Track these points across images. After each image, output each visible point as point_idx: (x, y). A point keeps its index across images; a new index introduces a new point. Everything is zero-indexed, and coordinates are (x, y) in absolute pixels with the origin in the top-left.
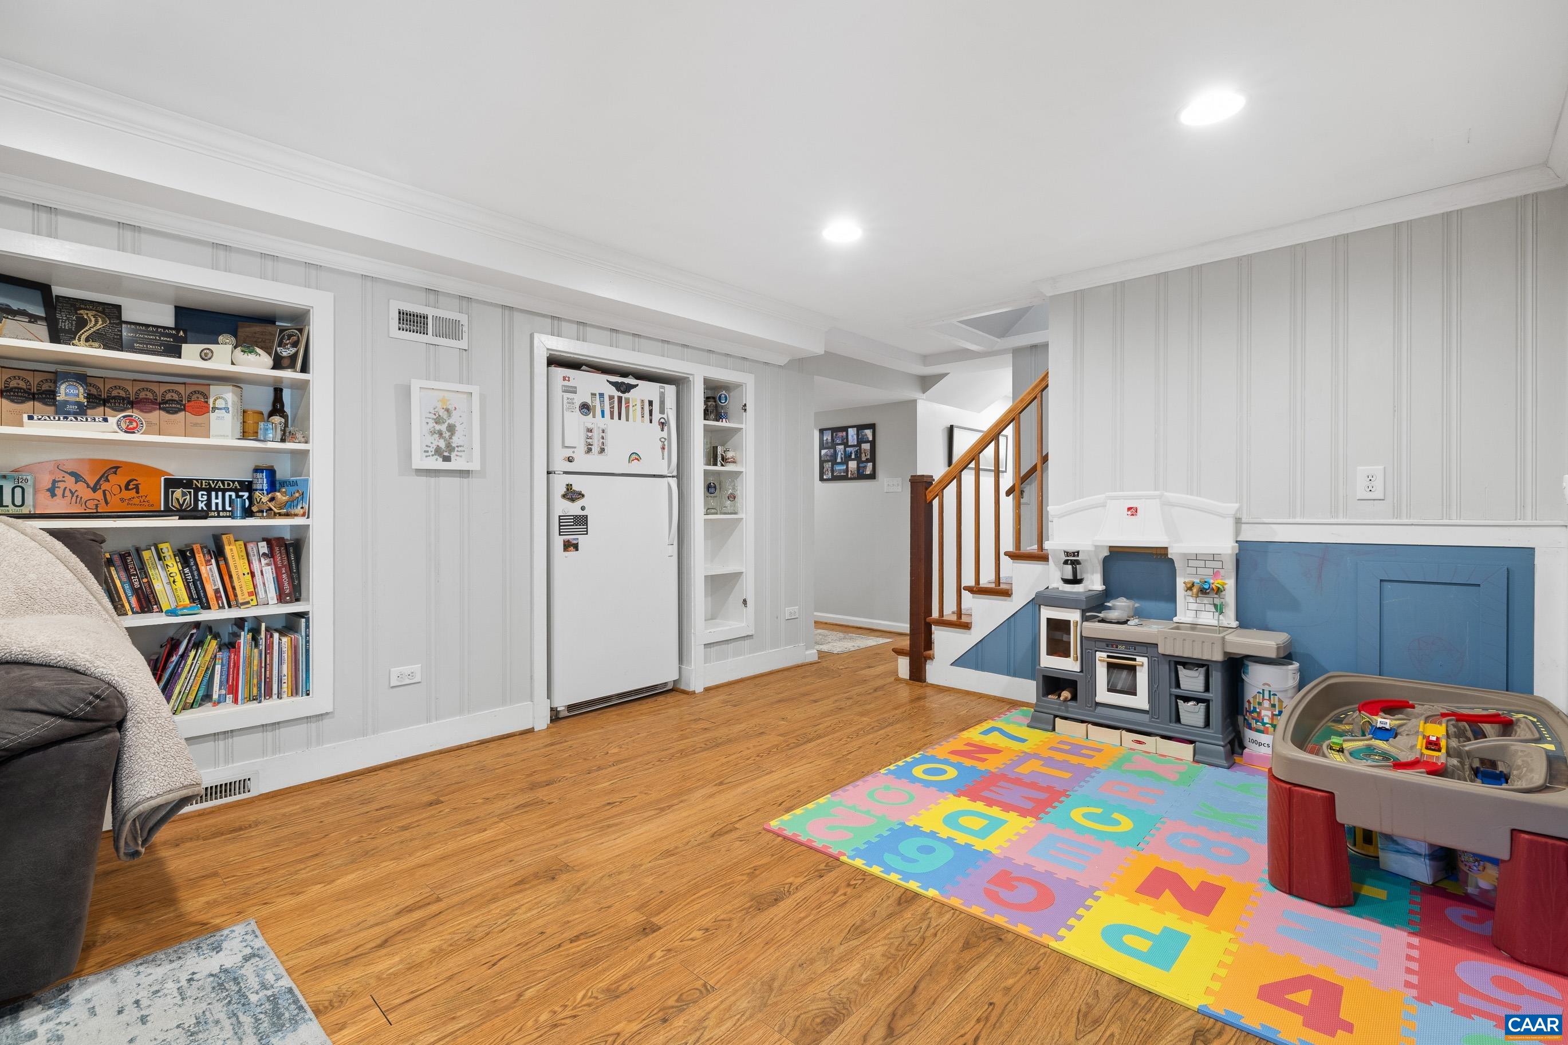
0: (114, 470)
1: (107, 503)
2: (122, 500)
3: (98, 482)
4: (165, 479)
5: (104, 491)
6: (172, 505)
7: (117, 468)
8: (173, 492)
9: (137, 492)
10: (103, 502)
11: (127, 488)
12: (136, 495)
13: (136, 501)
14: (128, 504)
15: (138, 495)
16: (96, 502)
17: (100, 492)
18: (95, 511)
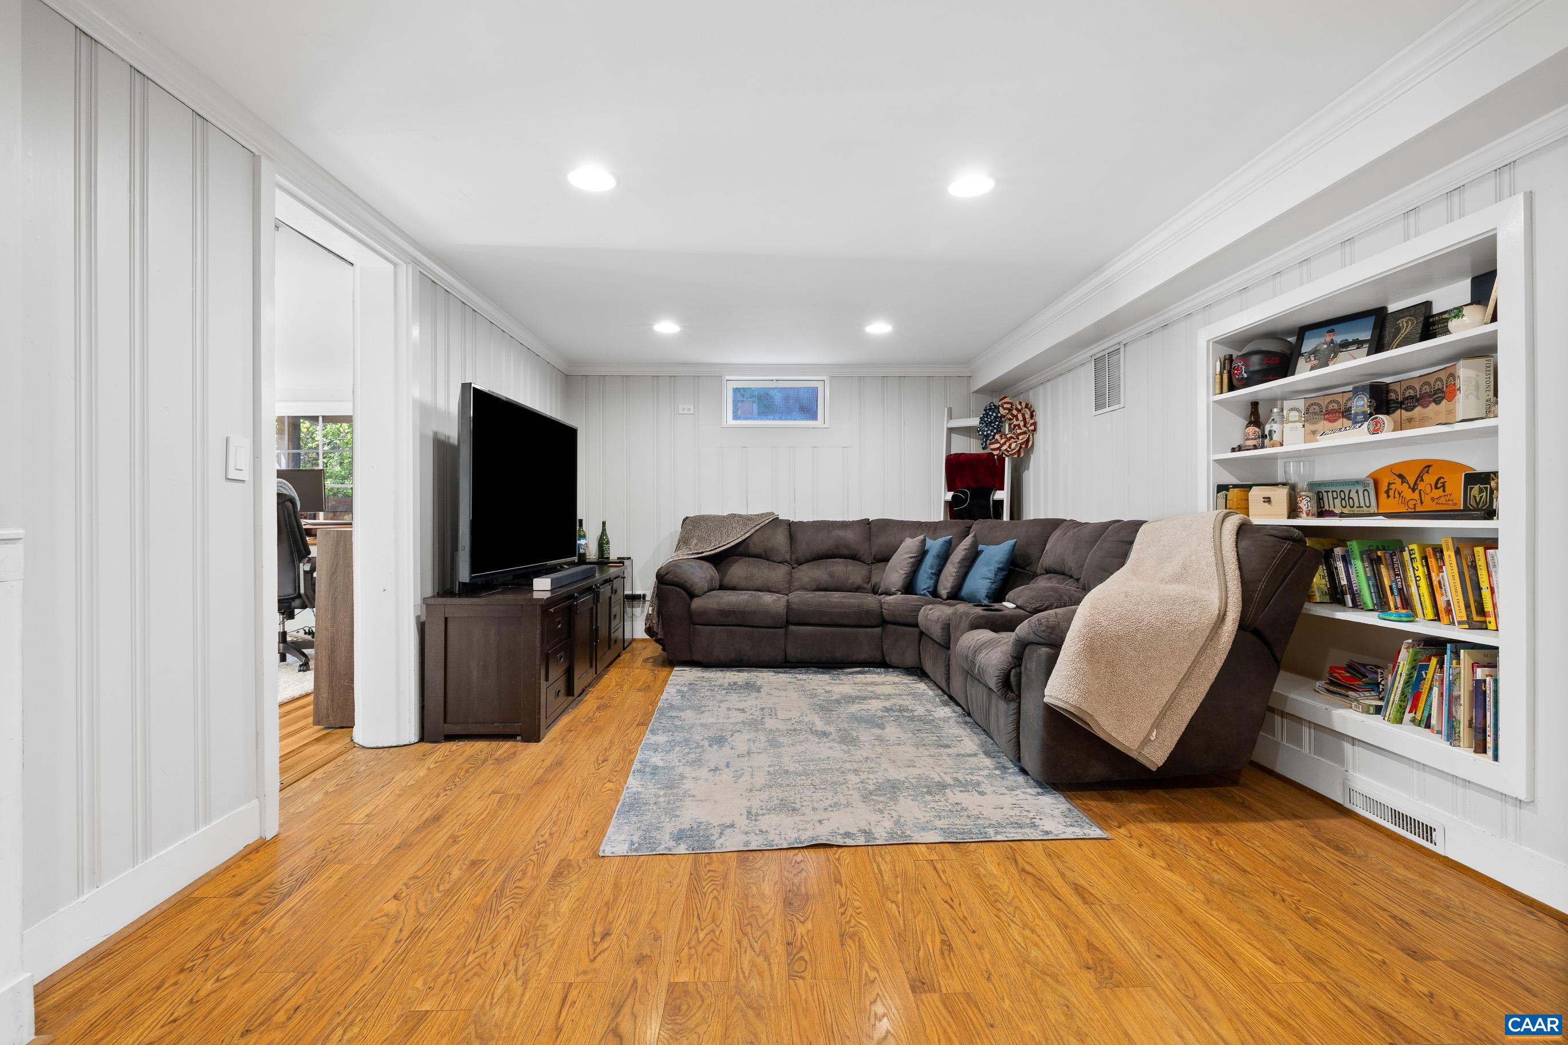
0: (1427, 469)
1: (1422, 503)
2: (1433, 499)
3: (1415, 484)
4: (1466, 475)
5: (1420, 491)
6: (1470, 504)
7: (1429, 466)
8: (1471, 489)
9: (1444, 491)
10: (1419, 501)
11: (1436, 488)
12: (1443, 494)
13: (1443, 500)
14: (1437, 503)
15: (1444, 494)
16: (1414, 502)
17: (1417, 492)
18: (1413, 510)
